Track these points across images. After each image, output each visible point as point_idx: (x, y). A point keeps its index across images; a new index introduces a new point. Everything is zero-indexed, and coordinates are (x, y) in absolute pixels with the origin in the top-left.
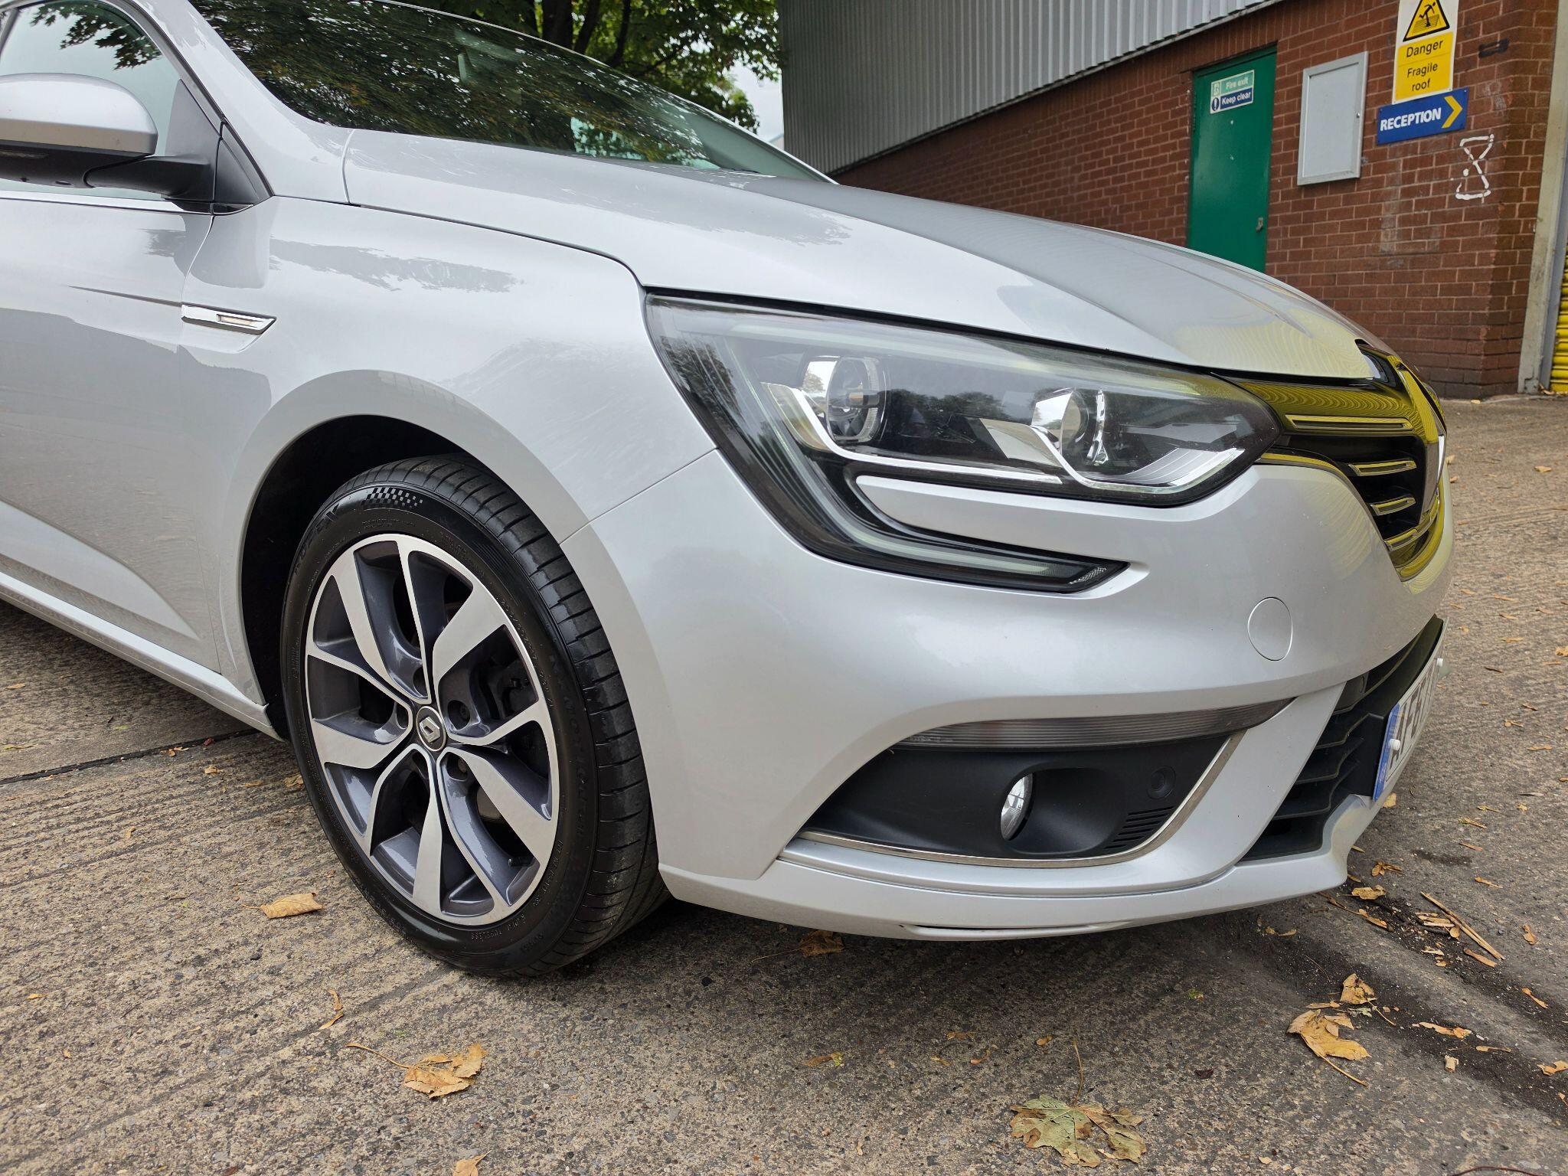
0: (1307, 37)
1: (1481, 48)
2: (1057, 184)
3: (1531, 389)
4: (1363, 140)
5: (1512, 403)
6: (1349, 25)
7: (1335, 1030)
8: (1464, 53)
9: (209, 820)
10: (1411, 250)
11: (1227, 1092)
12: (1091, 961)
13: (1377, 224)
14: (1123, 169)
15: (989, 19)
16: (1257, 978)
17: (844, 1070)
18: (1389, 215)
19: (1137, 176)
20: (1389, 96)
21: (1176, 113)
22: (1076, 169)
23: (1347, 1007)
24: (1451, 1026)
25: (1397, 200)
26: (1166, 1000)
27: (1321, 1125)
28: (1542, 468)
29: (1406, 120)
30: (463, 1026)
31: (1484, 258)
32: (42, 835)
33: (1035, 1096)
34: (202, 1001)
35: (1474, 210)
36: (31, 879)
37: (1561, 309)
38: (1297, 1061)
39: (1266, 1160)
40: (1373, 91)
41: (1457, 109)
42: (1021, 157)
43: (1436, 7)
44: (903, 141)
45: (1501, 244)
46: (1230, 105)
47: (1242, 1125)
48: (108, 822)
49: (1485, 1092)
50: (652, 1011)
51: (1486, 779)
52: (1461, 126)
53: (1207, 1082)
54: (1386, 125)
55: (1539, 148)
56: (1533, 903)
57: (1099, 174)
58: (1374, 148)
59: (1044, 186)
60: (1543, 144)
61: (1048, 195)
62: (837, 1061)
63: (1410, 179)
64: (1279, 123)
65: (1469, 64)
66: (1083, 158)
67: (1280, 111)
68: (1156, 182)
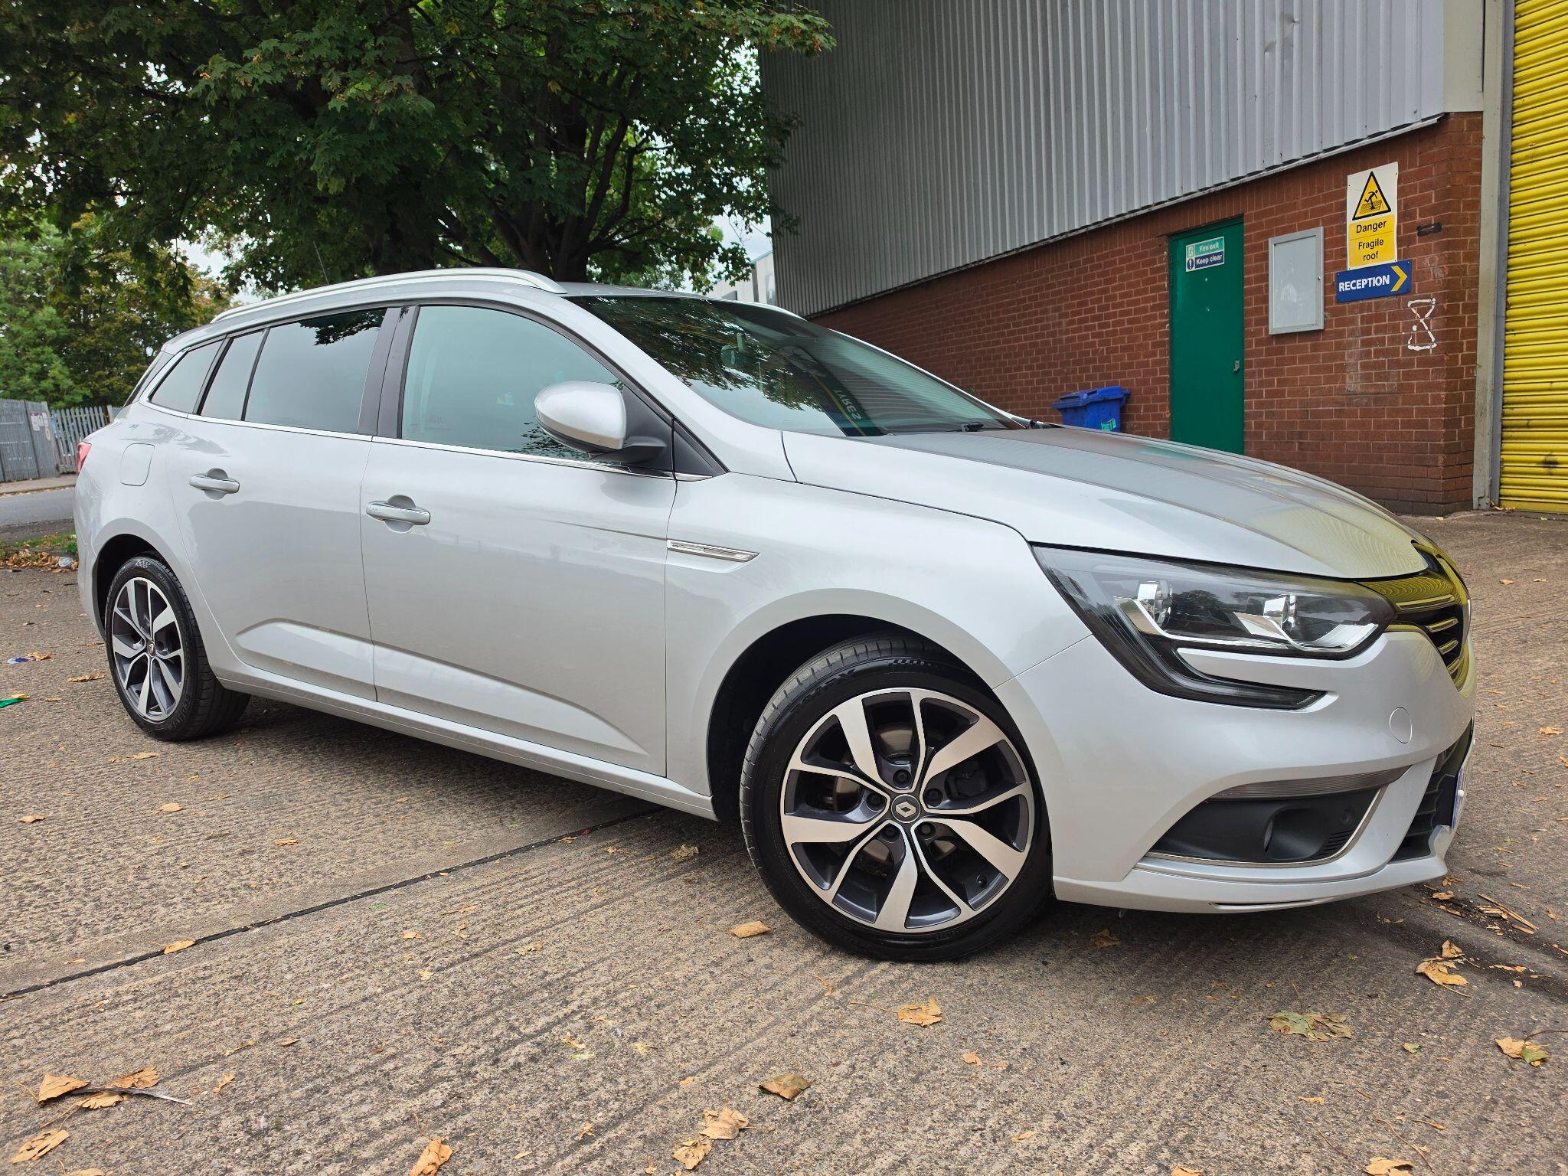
0: (1270, 212)
1: (1419, 228)
2: (1046, 327)
3: (1484, 506)
4: (1325, 299)
5: (1470, 519)
6: (1305, 204)
7: (1445, 970)
8: (1405, 232)
9: (642, 883)
10: (1373, 391)
11: (1389, 1005)
12: (1281, 943)
13: (1342, 368)
14: (1108, 316)
15: (976, 185)
16: (1387, 947)
17: (1157, 1004)
18: (1352, 361)
19: (1121, 323)
20: (1345, 263)
21: (1154, 271)
22: (1065, 315)
23: (1447, 959)
24: (1513, 966)
25: (1358, 348)
26: (1335, 960)
27: (1449, 1017)
28: (1505, 581)
29: (1360, 284)
30: (912, 990)
31: (1437, 399)
32: (536, 897)
33: (1278, 1011)
34: (737, 986)
35: (1424, 359)
36: (557, 923)
37: (1502, 439)
38: (1425, 987)
39: (1424, 1034)
40: (1331, 258)
41: (1403, 277)
42: (1012, 303)
43: (1378, 194)
44: (896, 285)
45: (1450, 387)
46: (1204, 265)
47: (1404, 1019)
48: (573, 888)
49: (1540, 997)
50: (1022, 980)
51: (1506, 822)
52: (1407, 290)
53: (1375, 1001)
54: (1344, 286)
55: (1473, 308)
56: (1551, 896)
57: (1086, 320)
58: (1334, 305)
59: (1035, 329)
60: (1476, 305)
61: (1037, 336)
62: (1151, 1000)
63: (1367, 332)
64: (1249, 282)
65: (1410, 241)
66: (1069, 306)
67: (1249, 272)
68: (1140, 329)
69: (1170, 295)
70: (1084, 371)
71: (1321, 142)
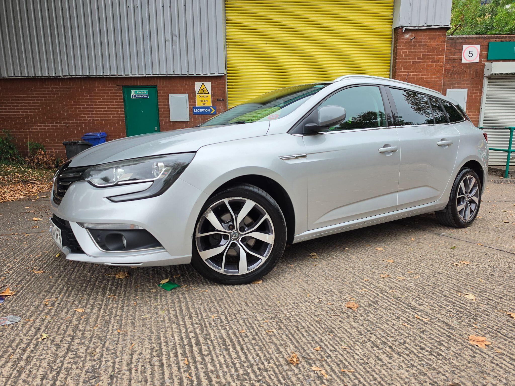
1: (217, 99)
2: (53, 109)
4: (190, 113)
8: (214, 99)
14: (92, 108)
19: (100, 111)
20: (195, 105)
21: (117, 96)
22: (66, 105)
29: (201, 110)
40: (191, 103)
41: (214, 110)
42: (27, 97)
43: (205, 89)
46: (139, 97)
52: (215, 114)
54: (195, 110)
57: (79, 108)
58: (193, 115)
59: (46, 109)
64: (160, 105)
65: (215, 102)
66: (68, 102)
67: (160, 102)
68: (111, 114)
69: (125, 105)
70: (79, 126)
71: (188, 72)
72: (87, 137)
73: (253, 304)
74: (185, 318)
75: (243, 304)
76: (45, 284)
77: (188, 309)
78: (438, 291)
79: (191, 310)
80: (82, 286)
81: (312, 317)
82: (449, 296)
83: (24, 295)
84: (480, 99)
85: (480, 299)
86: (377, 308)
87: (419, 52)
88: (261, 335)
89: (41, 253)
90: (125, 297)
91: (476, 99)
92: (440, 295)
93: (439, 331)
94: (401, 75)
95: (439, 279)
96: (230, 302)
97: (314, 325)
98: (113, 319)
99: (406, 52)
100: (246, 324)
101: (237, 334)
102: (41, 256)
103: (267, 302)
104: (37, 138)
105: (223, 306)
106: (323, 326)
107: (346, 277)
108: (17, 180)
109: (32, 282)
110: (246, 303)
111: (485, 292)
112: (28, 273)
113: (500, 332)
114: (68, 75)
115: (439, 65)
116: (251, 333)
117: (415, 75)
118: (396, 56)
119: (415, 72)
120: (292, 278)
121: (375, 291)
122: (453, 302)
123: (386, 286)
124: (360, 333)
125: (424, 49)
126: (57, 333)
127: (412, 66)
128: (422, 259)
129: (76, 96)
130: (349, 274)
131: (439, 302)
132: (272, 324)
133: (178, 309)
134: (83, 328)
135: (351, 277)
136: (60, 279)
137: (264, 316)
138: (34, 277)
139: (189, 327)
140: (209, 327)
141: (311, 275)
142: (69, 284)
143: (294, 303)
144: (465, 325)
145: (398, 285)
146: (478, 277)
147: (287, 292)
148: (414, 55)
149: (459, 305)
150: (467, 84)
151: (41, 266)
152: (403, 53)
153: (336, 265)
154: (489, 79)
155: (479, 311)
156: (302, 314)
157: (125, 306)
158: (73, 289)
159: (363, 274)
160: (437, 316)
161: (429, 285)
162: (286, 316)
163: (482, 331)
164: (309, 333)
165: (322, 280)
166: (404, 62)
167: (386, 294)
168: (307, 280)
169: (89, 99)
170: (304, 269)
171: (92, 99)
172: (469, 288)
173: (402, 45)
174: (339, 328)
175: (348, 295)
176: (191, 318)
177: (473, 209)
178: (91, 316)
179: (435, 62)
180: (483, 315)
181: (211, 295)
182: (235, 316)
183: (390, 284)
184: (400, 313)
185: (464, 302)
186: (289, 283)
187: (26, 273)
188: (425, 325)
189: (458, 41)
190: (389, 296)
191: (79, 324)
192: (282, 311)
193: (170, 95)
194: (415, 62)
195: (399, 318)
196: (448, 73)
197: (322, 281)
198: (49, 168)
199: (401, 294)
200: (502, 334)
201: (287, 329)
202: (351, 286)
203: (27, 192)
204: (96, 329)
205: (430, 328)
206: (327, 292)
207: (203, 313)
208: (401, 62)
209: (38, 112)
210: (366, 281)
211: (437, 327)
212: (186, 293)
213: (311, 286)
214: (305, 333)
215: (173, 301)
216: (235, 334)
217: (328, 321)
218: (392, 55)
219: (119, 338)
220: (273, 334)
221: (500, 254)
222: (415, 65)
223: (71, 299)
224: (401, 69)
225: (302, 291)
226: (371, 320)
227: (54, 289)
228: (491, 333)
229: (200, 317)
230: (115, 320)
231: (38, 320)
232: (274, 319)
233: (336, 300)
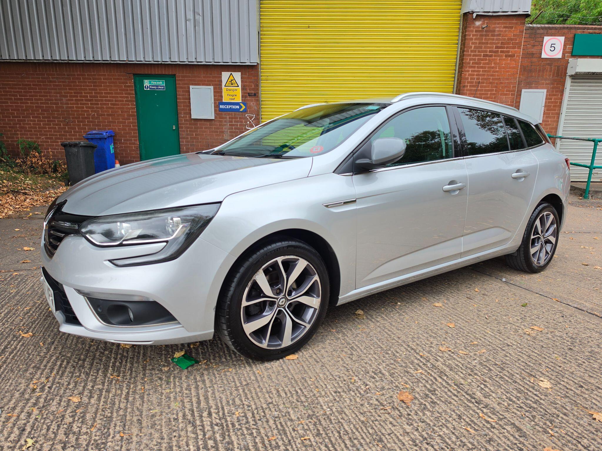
0: (189, 76)
1: (249, 94)
2: (49, 100)
4: (215, 109)
8: (244, 94)
13: (223, 132)
14: (97, 101)
18: (226, 130)
19: (106, 104)
20: (222, 100)
21: (126, 86)
22: (64, 96)
25: (228, 126)
29: (228, 107)
40: (216, 97)
41: (244, 107)
42: (17, 85)
43: (234, 80)
57: (81, 100)
58: (218, 112)
59: (40, 99)
63: (232, 122)
64: (180, 99)
65: (246, 97)
66: (68, 93)
67: (180, 95)
68: (119, 108)
69: (136, 97)
70: (82, 122)
71: (214, 59)
72: (90, 136)
73: (286, 393)
74: (204, 415)
75: (274, 392)
76: (33, 355)
77: (207, 399)
78: (507, 374)
79: (210, 402)
80: (79, 359)
81: (357, 416)
82: (520, 383)
83: (7, 373)
84: (561, 103)
85: (556, 388)
86: (435, 400)
87: (491, 43)
88: (296, 444)
89: (31, 304)
90: (130, 379)
91: (556, 103)
92: (510, 380)
93: (508, 439)
94: (468, 71)
95: (508, 355)
96: (258, 390)
97: (360, 430)
98: (115, 414)
99: (476, 43)
100: (277, 426)
101: (266, 442)
102: (30, 309)
103: (304, 390)
104: (31, 135)
105: (249, 396)
106: (371, 431)
107: (398, 350)
108: (5, 189)
109: (18, 351)
110: (278, 391)
111: (563, 376)
112: (14, 336)
113: (580, 443)
114: (66, 59)
115: (514, 60)
116: (283, 441)
117: (485, 71)
118: (464, 48)
119: (485, 68)
120: (334, 351)
121: (433, 374)
122: (525, 393)
123: (445, 365)
124: (414, 442)
125: (497, 39)
126: (45, 437)
127: (482, 60)
128: (488, 321)
129: (78, 86)
130: (402, 346)
131: (507, 392)
132: (308, 426)
133: (194, 400)
134: (78, 429)
135: (404, 350)
136: (53, 347)
137: (299, 413)
138: (21, 343)
139: (208, 430)
140: (231, 431)
141: (357, 346)
142: (63, 356)
143: (335, 392)
144: (539, 431)
145: (459, 364)
146: (554, 353)
147: (328, 373)
148: (485, 47)
149: (532, 397)
150: (547, 84)
151: (31, 324)
152: (473, 43)
153: (386, 330)
154: (572, 79)
155: (556, 408)
156: (345, 410)
157: (131, 393)
158: (68, 363)
159: (418, 344)
160: (507, 415)
161: (496, 365)
162: (325, 414)
163: (559, 440)
164: (353, 442)
165: (369, 354)
166: (474, 55)
167: (445, 378)
168: (352, 354)
169: (93, 89)
170: (349, 335)
171: (97, 90)
172: (543, 369)
173: (472, 35)
174: (389, 435)
175: (400, 380)
176: (210, 414)
177: (549, 250)
178: (89, 410)
179: (510, 56)
180: (561, 415)
181: (235, 377)
182: (264, 412)
183: (450, 362)
184: (462, 409)
185: (537, 393)
186: (329, 359)
187: (11, 336)
188: (492, 430)
189: (538, 31)
190: (450, 382)
191: (74, 421)
192: (321, 406)
193: (191, 87)
194: (487, 55)
195: (461, 417)
196: (525, 69)
197: (370, 356)
198: (45, 172)
199: (463, 379)
200: (583, 446)
201: (326, 434)
202: (404, 365)
203: (18, 207)
204: (94, 431)
205: (498, 434)
206: (375, 374)
207: (225, 408)
208: (470, 55)
209: (31, 103)
210: (421, 357)
211: (506, 434)
212: (205, 373)
213: (357, 365)
214: (348, 442)
215: (188, 386)
216: (263, 443)
217: (377, 423)
218: (460, 45)
219: (122, 446)
220: (310, 443)
221: (580, 316)
222: (486, 60)
223: (65, 380)
224: (469, 63)
225: (346, 373)
226: (428, 421)
227: (44, 363)
228: (570, 444)
229: (221, 414)
230: (118, 415)
231: (23, 414)
232: (312, 419)
233: (387, 387)
